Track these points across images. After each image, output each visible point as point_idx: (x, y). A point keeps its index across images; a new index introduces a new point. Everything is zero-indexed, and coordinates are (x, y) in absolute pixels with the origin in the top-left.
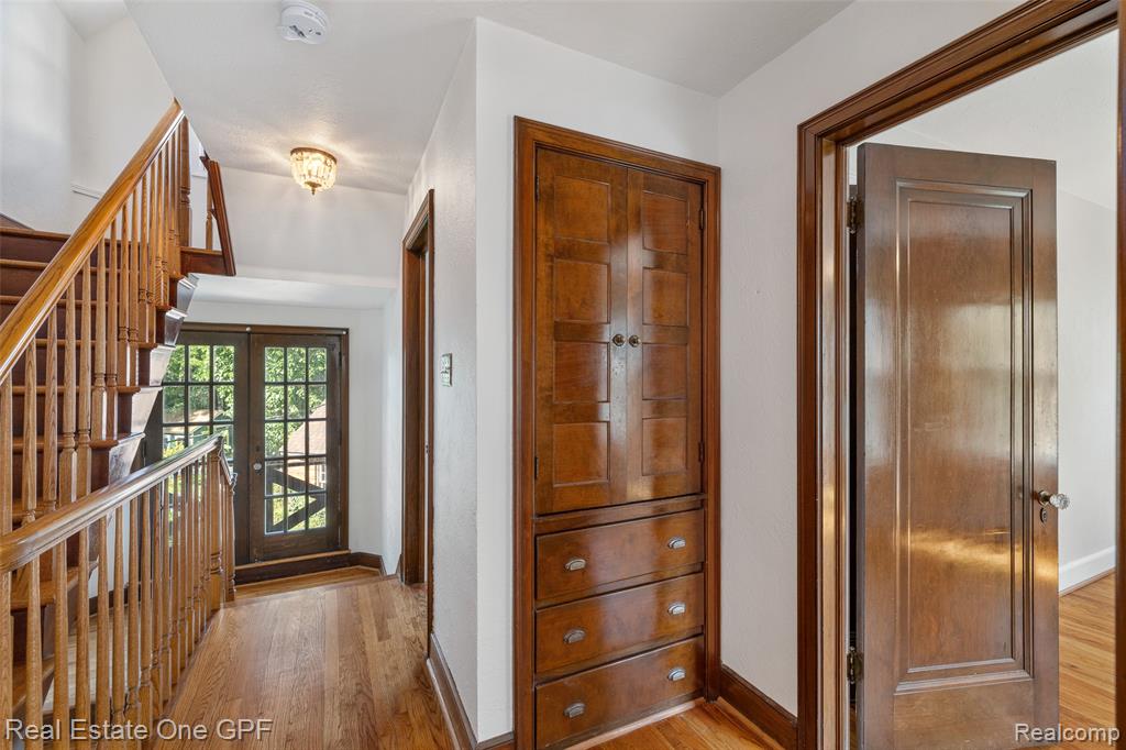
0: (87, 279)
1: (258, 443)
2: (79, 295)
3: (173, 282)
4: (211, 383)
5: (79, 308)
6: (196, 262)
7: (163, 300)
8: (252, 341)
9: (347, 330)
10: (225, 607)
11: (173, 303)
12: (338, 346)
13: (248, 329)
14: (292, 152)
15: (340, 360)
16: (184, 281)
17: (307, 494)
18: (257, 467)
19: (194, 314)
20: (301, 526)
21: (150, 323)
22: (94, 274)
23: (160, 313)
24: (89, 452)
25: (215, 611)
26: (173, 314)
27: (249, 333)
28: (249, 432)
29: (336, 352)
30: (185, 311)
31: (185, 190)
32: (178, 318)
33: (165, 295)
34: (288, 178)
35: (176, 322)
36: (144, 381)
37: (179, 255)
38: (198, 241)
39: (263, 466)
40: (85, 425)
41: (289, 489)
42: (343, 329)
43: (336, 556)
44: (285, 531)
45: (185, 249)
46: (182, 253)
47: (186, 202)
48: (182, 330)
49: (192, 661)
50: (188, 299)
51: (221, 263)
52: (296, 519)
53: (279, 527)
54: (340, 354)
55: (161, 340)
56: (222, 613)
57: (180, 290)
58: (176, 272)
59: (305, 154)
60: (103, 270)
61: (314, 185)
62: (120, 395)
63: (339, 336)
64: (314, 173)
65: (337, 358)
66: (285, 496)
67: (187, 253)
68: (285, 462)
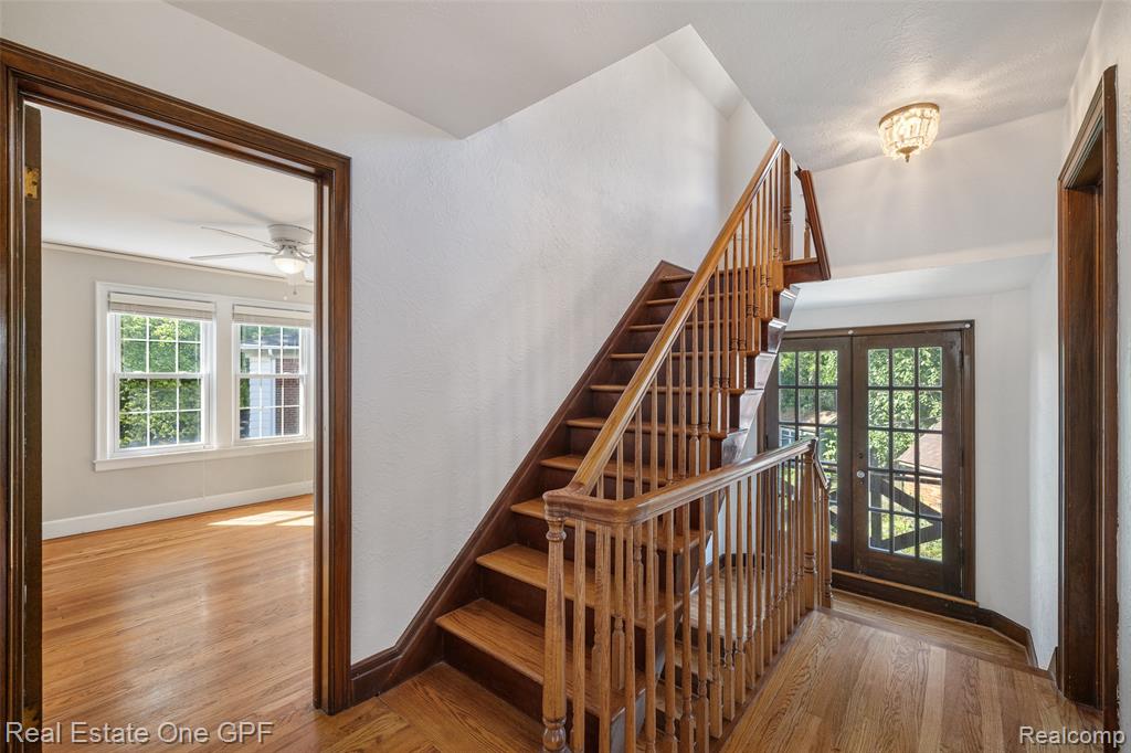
0: (707, 304)
1: (862, 450)
2: (701, 318)
3: (776, 294)
4: (817, 387)
5: (701, 327)
6: (797, 273)
7: (767, 311)
8: (855, 345)
9: (972, 323)
10: (818, 610)
11: (776, 315)
12: (958, 343)
13: (850, 332)
14: (880, 124)
15: (962, 359)
16: (785, 293)
17: (917, 517)
18: (860, 474)
19: (794, 324)
20: (910, 552)
21: (756, 333)
22: (712, 300)
23: (765, 323)
24: (708, 440)
25: (810, 609)
26: (775, 324)
27: (852, 336)
28: (852, 437)
29: (956, 351)
30: (787, 321)
31: (787, 209)
32: (780, 327)
33: (769, 306)
34: (878, 158)
35: (778, 332)
36: (751, 385)
37: (782, 270)
38: (798, 254)
39: (866, 475)
40: (706, 419)
41: (895, 504)
42: (967, 322)
43: (957, 603)
44: (892, 552)
45: (788, 263)
46: (785, 267)
47: (788, 220)
48: (784, 339)
49: (784, 649)
50: (789, 310)
51: (817, 269)
52: (904, 540)
53: (883, 544)
54: (962, 353)
55: (765, 349)
56: (815, 614)
57: (783, 303)
58: (779, 285)
59: (895, 118)
60: (718, 295)
61: (907, 151)
62: (731, 396)
63: (960, 330)
64: (907, 135)
65: (958, 358)
66: (891, 512)
67: (790, 266)
68: (891, 475)
